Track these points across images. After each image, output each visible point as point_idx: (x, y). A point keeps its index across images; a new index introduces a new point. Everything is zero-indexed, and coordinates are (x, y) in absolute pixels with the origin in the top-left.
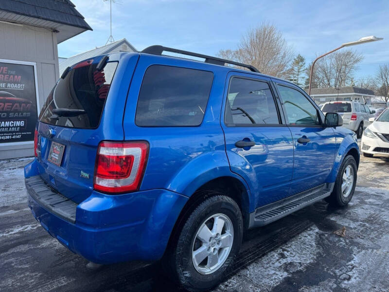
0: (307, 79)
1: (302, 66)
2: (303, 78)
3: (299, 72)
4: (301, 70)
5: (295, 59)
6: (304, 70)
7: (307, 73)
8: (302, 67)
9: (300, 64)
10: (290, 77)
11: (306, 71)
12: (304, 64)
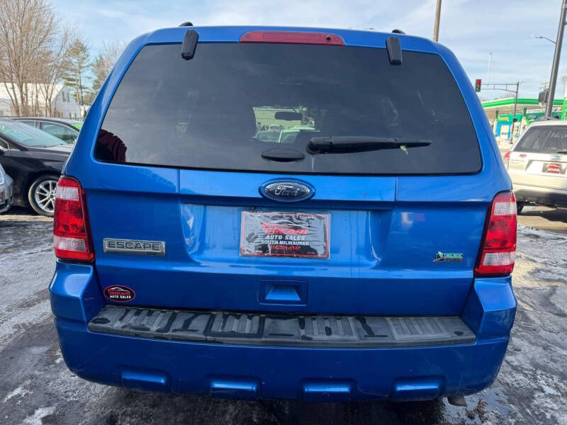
0: (96, 81)
1: (84, 59)
2: (89, 78)
3: (81, 68)
4: (83, 65)
5: (71, 46)
6: (88, 66)
7: (93, 70)
8: (85, 61)
9: (82, 55)
10: (67, 75)
11: (92, 67)
12: (88, 56)
